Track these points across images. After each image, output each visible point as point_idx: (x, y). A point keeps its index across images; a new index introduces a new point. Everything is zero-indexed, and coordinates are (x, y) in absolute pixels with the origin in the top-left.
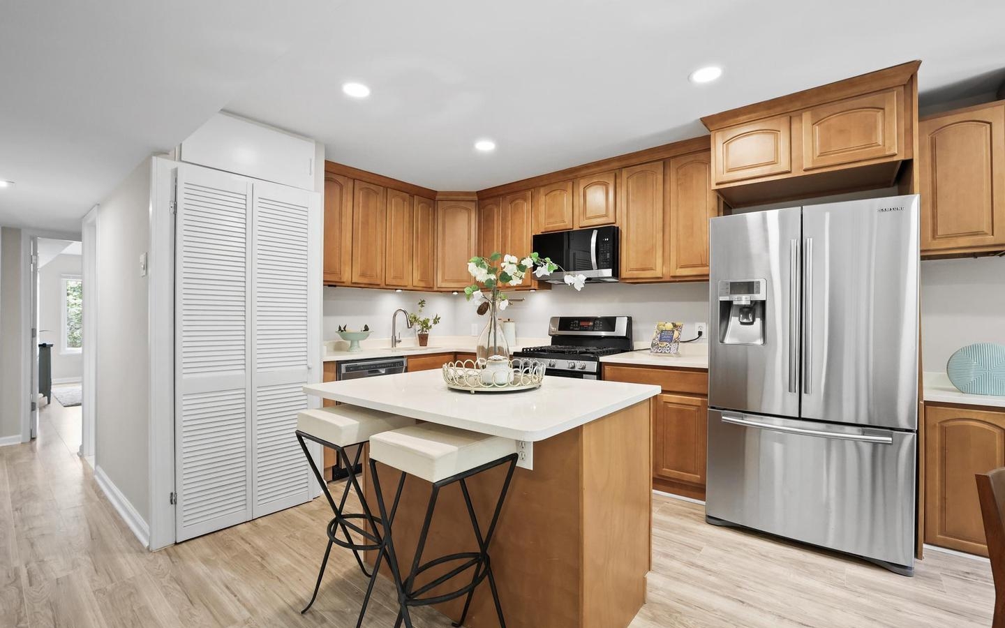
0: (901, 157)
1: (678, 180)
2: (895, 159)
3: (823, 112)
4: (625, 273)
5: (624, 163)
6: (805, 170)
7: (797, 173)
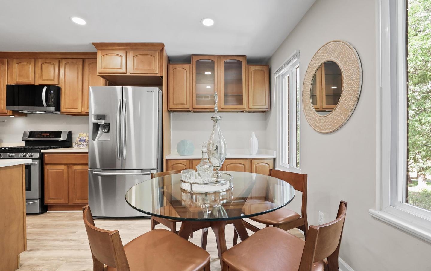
0: (159, 75)
1: (89, 69)
2: (158, 75)
3: (137, 53)
4: (63, 109)
5: (63, 56)
6: (131, 73)
7: (128, 74)
